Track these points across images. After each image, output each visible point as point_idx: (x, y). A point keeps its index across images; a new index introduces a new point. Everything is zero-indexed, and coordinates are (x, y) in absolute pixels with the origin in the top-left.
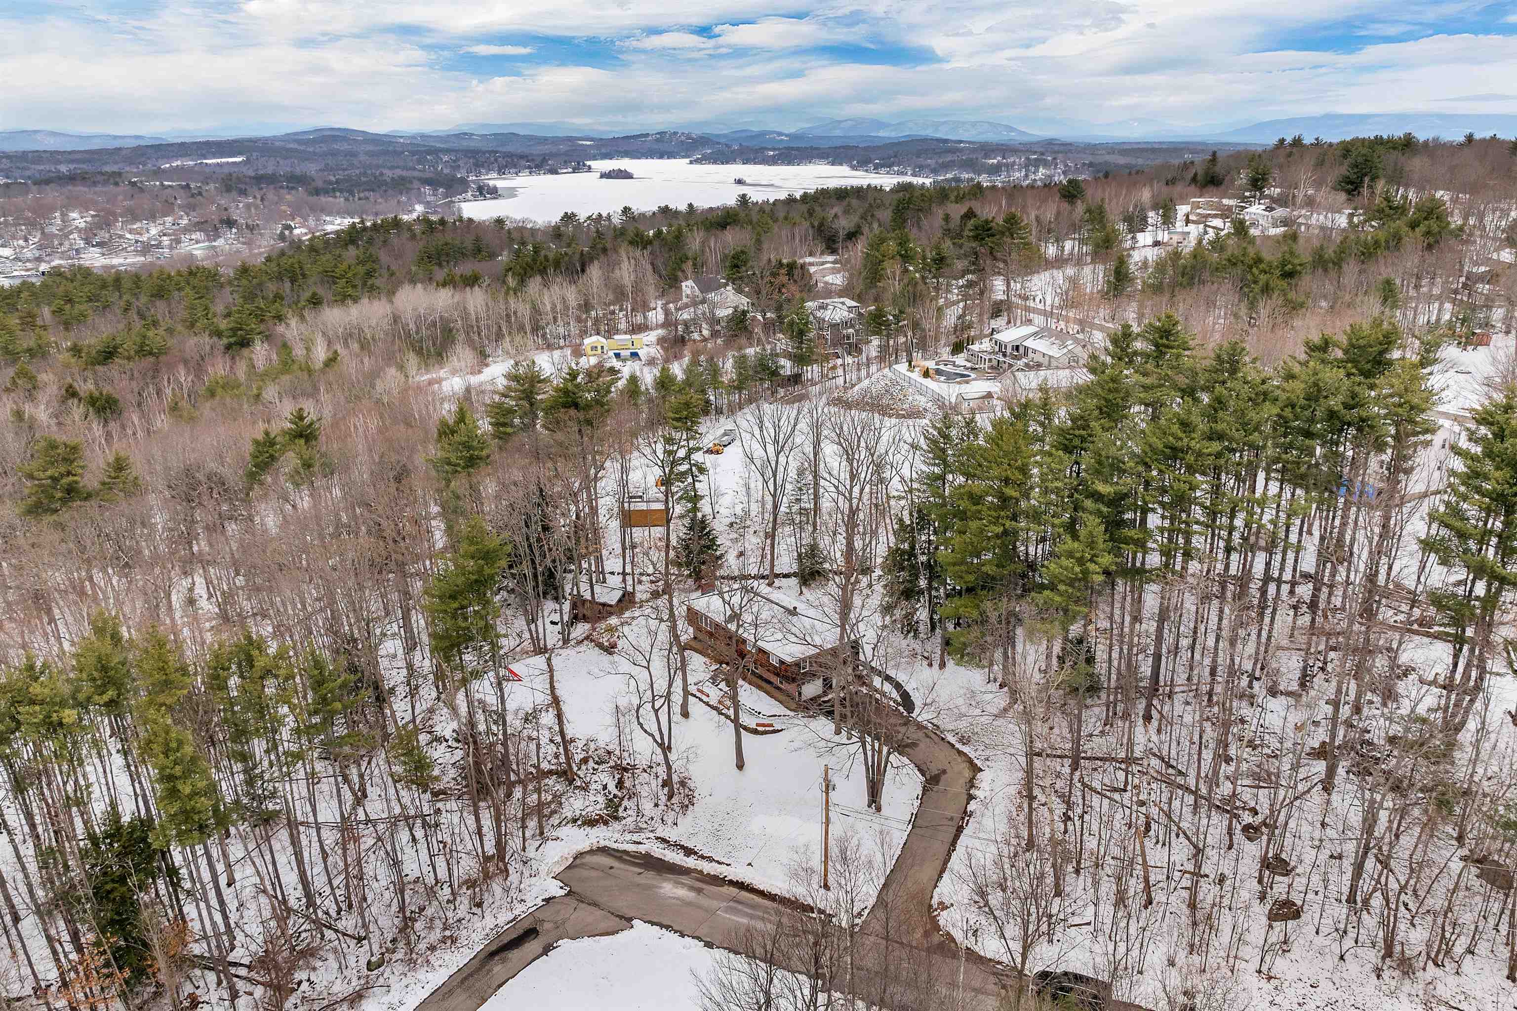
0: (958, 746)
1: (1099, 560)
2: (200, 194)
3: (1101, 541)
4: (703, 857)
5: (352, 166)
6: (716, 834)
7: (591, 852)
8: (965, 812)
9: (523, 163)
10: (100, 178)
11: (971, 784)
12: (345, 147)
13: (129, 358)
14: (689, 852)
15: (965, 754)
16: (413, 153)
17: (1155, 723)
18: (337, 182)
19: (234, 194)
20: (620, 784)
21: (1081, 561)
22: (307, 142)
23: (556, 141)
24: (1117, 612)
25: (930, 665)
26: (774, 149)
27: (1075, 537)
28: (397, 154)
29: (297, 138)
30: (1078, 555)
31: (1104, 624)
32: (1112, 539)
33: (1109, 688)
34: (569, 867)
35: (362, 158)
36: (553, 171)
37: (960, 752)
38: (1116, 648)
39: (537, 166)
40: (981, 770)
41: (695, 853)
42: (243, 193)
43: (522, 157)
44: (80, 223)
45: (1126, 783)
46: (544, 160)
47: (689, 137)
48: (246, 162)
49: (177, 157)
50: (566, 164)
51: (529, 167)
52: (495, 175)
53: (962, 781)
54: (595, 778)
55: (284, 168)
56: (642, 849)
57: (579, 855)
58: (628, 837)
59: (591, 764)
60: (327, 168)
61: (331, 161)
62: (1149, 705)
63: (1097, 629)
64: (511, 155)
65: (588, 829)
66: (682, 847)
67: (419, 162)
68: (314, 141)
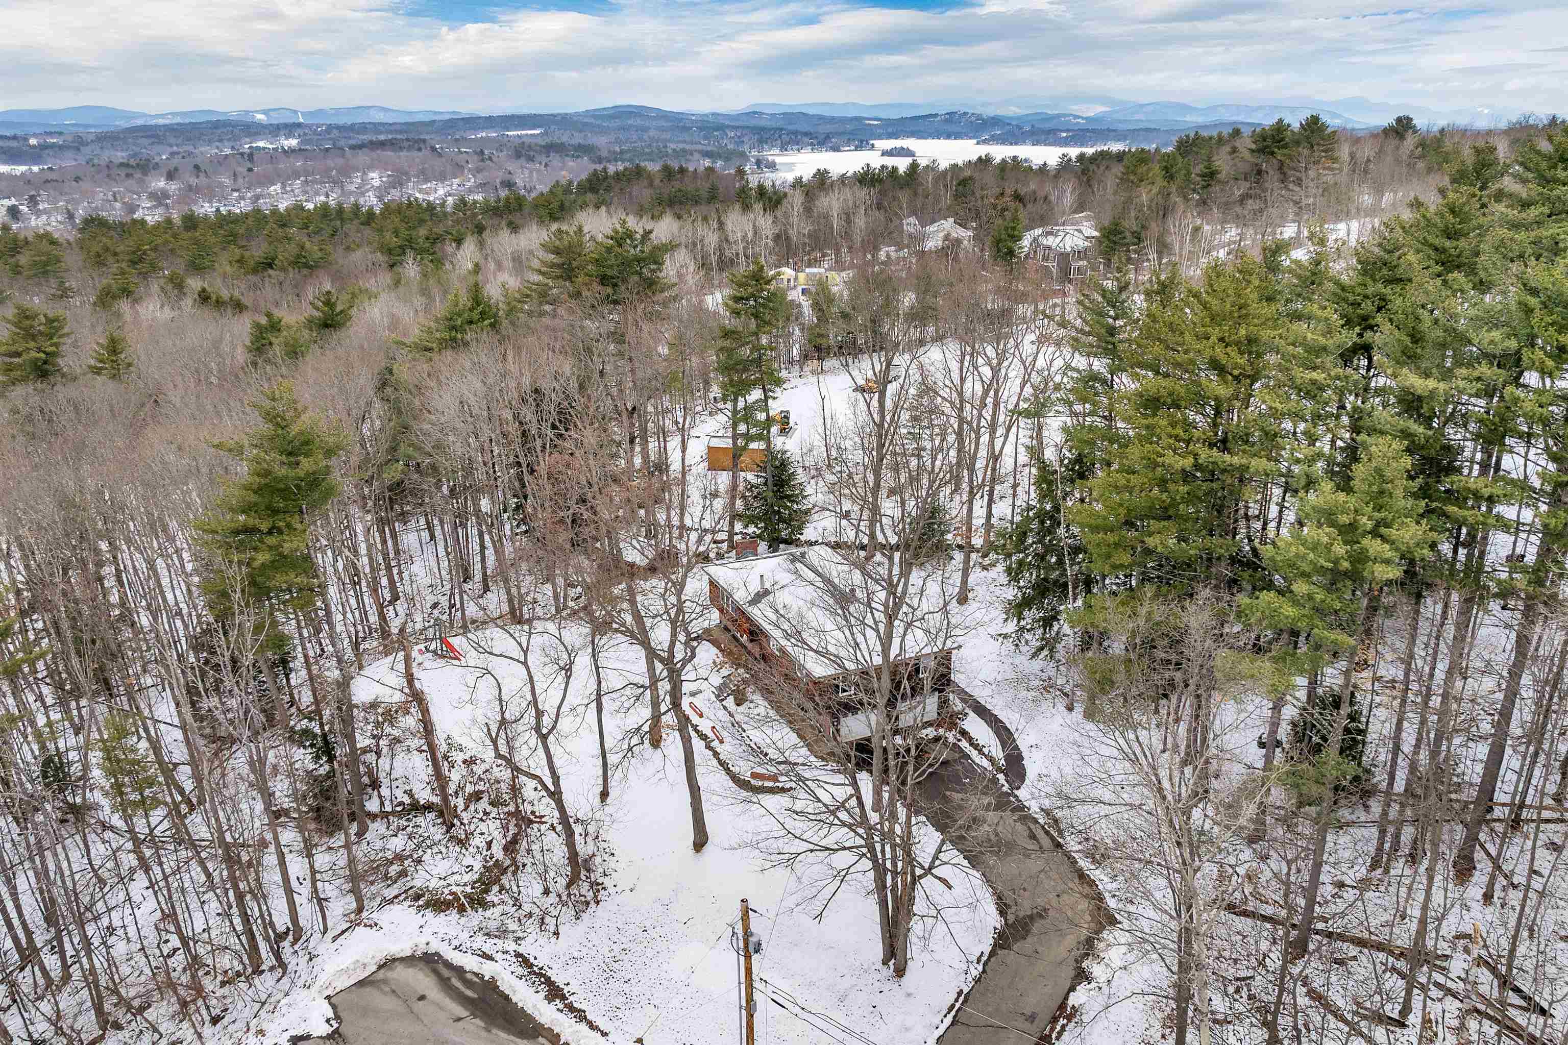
0: (1084, 863)
1: (1392, 533)
2: (490, 159)
3: (1399, 492)
4: (571, 1008)
5: (641, 139)
6: (609, 971)
7: (410, 960)
8: (1062, 1006)
9: (806, 139)
10: (406, 144)
11: (1089, 948)
12: (639, 122)
13: (283, 269)
14: (555, 993)
15: (1092, 884)
16: (701, 129)
17: (1480, 878)
18: (622, 152)
19: (523, 161)
20: (511, 847)
21: (1349, 532)
22: (601, 117)
23: (843, 120)
24: (1419, 651)
25: (1070, 708)
26: (1068, 131)
27: (1345, 484)
28: (686, 129)
29: (595, 114)
30: (1344, 519)
31: (1390, 670)
32: (1424, 492)
33: (1389, 792)
34: (361, 983)
35: (652, 133)
36: (836, 149)
37: (1082, 876)
38: (1413, 717)
39: (819, 144)
40: (1113, 921)
41: (563, 998)
42: (531, 159)
43: (806, 134)
44: (376, 182)
45: (1406, 1009)
46: (828, 137)
47: (979, 117)
48: (545, 134)
49: (483, 129)
50: (848, 142)
51: (812, 144)
52: (777, 151)
53: (1070, 941)
54: (483, 827)
55: (578, 139)
56: (488, 969)
57: (388, 963)
58: (480, 942)
59: (484, 804)
60: (618, 141)
61: (622, 136)
62: (1472, 840)
63: (1376, 679)
64: (795, 133)
65: (429, 914)
66: (549, 982)
67: (705, 138)
68: (612, 117)
